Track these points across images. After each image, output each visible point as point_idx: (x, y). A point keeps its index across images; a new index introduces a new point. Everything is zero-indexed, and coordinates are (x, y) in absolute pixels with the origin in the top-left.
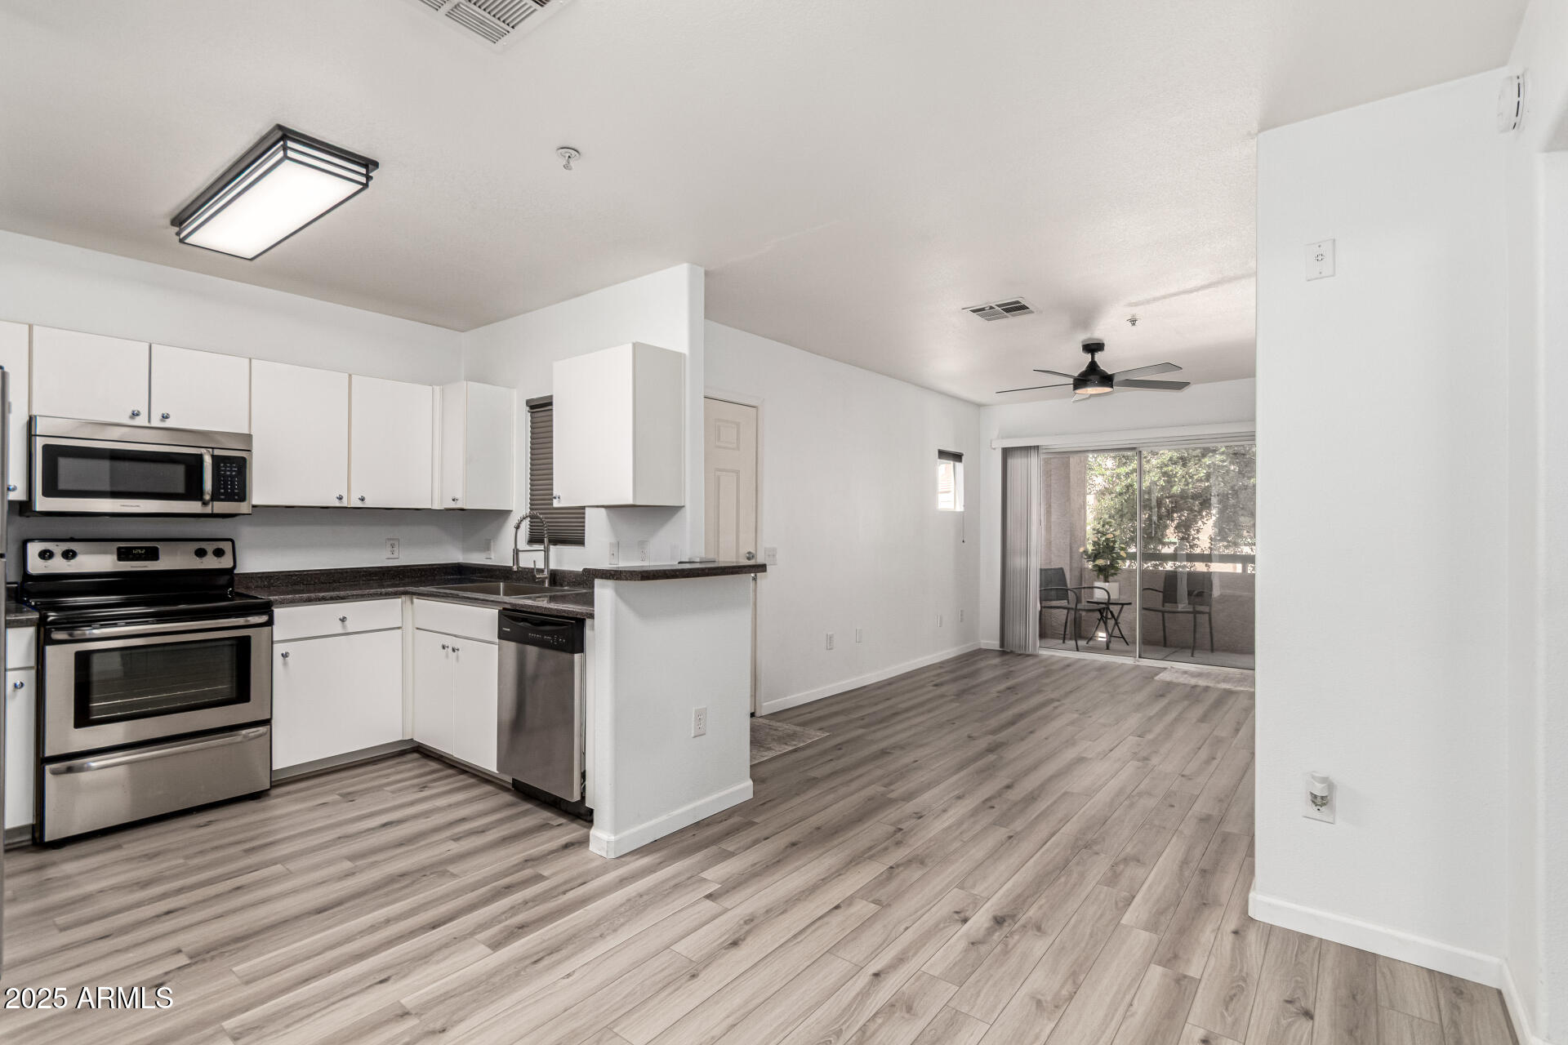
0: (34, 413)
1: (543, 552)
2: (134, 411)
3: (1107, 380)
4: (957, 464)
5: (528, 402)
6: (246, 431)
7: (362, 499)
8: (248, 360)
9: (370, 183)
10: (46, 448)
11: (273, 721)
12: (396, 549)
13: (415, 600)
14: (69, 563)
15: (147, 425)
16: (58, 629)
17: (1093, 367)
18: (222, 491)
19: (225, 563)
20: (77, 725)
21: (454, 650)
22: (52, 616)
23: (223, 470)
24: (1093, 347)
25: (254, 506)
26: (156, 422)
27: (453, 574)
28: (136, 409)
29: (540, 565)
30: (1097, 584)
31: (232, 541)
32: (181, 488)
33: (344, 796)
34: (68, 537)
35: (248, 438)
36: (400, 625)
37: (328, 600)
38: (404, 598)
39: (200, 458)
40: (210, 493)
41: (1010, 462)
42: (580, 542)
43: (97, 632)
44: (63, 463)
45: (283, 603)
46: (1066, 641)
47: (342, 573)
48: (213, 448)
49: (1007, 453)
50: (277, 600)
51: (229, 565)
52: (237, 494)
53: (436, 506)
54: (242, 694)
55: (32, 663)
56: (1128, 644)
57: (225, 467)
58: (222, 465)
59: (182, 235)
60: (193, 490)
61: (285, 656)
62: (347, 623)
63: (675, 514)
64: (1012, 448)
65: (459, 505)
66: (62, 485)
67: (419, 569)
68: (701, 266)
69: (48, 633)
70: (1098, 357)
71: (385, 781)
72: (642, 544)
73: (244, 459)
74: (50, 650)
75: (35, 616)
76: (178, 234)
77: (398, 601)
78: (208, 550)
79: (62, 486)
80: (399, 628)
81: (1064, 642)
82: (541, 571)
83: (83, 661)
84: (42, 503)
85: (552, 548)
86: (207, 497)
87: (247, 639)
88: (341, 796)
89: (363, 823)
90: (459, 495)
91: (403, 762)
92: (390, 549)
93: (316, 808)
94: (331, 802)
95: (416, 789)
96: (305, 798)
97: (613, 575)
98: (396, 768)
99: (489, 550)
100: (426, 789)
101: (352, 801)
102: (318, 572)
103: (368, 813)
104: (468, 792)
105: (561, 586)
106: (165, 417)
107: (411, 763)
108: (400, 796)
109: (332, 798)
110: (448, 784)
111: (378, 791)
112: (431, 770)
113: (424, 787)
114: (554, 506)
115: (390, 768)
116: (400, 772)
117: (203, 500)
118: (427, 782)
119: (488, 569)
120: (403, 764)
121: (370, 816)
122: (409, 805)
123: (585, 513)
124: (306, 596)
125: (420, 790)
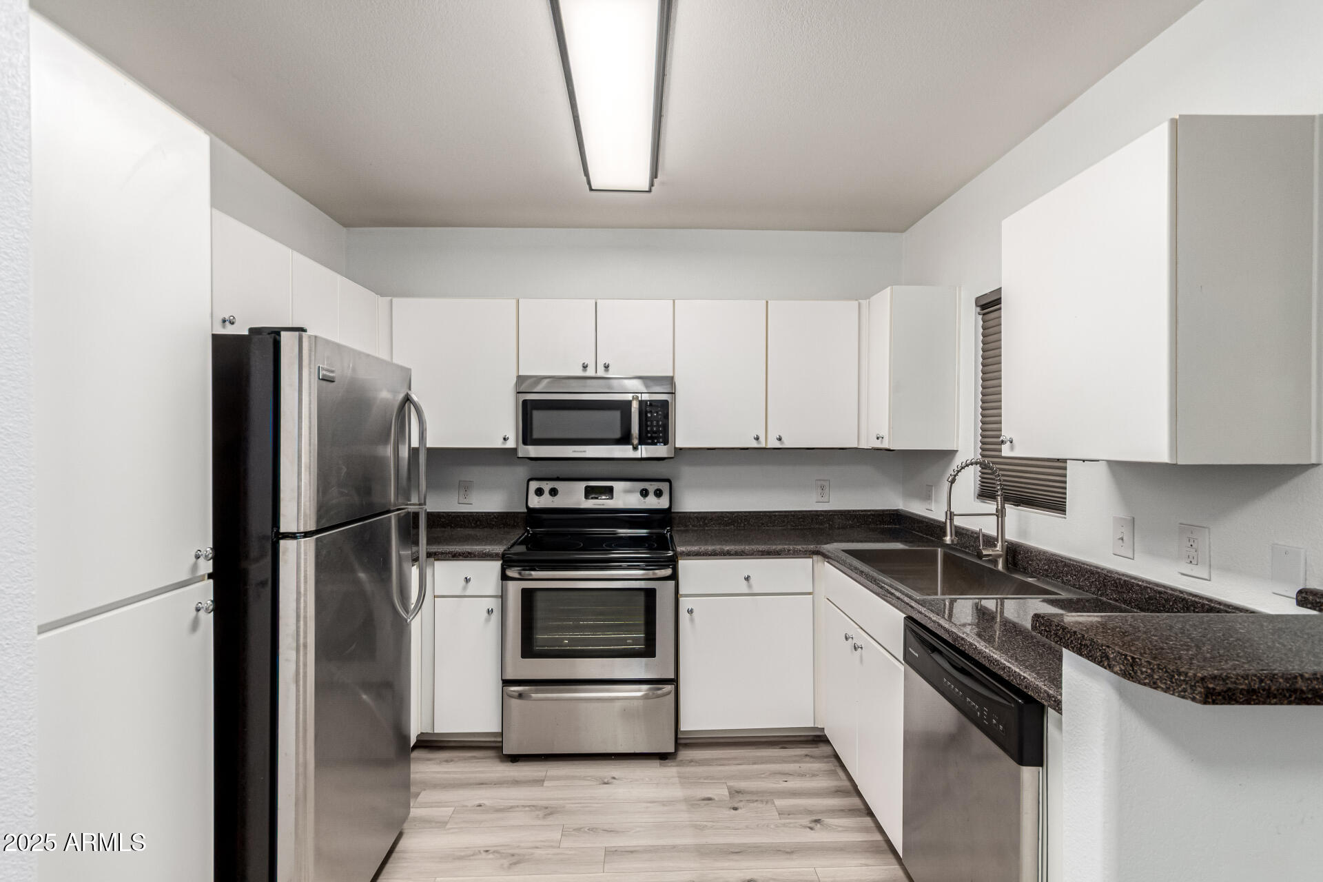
0: (522, 373)
1: (996, 515)
2: (585, 364)
5: (978, 300)
6: (671, 374)
7: (780, 439)
8: (672, 301)
10: (525, 402)
11: (680, 682)
12: (826, 492)
13: (826, 564)
14: (553, 500)
15: (594, 375)
18: (649, 435)
19: (663, 503)
20: (524, 655)
21: (856, 648)
22: (508, 554)
23: (649, 415)
25: (678, 449)
26: (600, 372)
27: (890, 523)
28: (587, 361)
29: (992, 532)
31: (668, 481)
32: (617, 433)
33: (735, 793)
34: (555, 476)
35: (670, 380)
36: (811, 591)
37: (732, 555)
38: (815, 557)
39: (629, 403)
40: (638, 437)
42: (1058, 506)
44: (537, 416)
45: (690, 555)
47: (770, 517)
48: (639, 393)
51: (666, 505)
52: (662, 437)
53: (863, 445)
54: (648, 648)
55: (500, 593)
57: (651, 410)
60: (626, 436)
61: (690, 612)
62: (750, 582)
63: (1286, 481)
65: (885, 445)
66: (536, 434)
67: (851, 515)
69: (508, 571)
71: (781, 785)
73: (668, 403)
75: (501, 551)
77: (809, 562)
78: (649, 490)
79: (539, 435)
80: (809, 594)
84: (523, 451)
85: (1009, 508)
86: (636, 442)
88: (730, 793)
89: (726, 864)
90: (884, 432)
91: (812, 757)
92: (820, 490)
93: (699, 805)
94: (716, 799)
95: (806, 821)
96: (699, 779)
97: (1108, 658)
98: (801, 765)
99: (929, 499)
100: (819, 825)
101: (735, 809)
102: (747, 514)
103: (739, 845)
104: (867, 865)
105: (1025, 572)
106: (607, 367)
107: (819, 762)
108: (784, 825)
109: (720, 792)
110: (847, 829)
111: (767, 802)
112: (836, 786)
113: (817, 821)
114: (1004, 454)
115: (795, 762)
116: (802, 775)
117: (633, 445)
118: (822, 812)
119: (927, 523)
120: (812, 760)
121: (739, 852)
122: (787, 853)
123: (1065, 468)
124: (710, 548)
125: (810, 825)
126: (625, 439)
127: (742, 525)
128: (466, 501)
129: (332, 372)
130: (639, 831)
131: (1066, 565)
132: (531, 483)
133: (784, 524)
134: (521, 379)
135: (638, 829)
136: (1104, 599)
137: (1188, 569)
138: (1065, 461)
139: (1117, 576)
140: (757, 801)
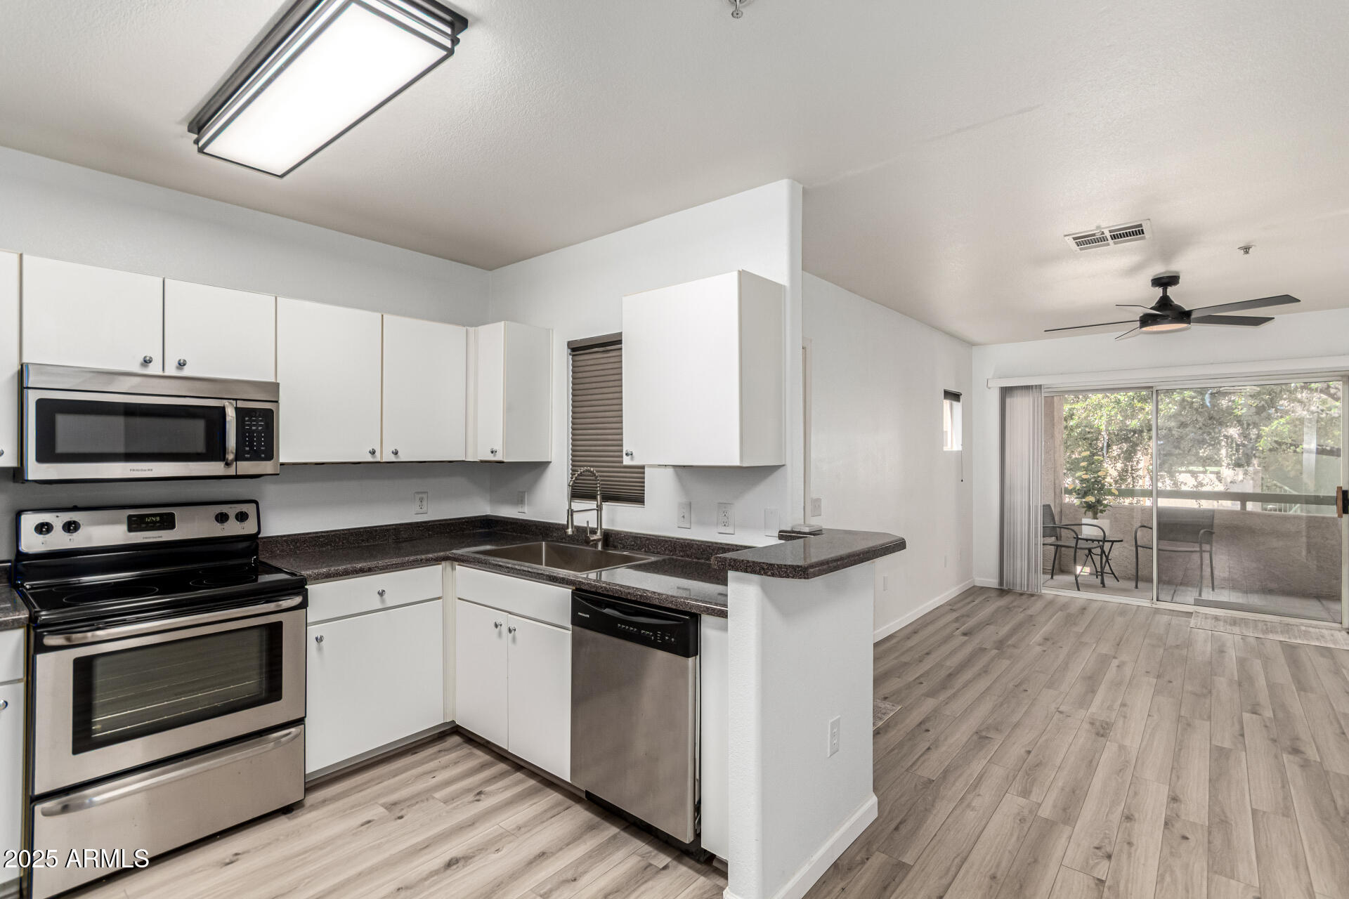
0: (25, 360)
1: (596, 511)
2: (145, 357)
3: (1184, 316)
4: (955, 403)
5: (569, 343)
6: (272, 380)
7: (396, 453)
8: (273, 297)
9: (456, 48)
10: (41, 404)
11: (306, 720)
12: (425, 503)
13: (458, 567)
14: (70, 537)
15: (161, 373)
16: (52, 633)
17: (1164, 303)
18: (247, 449)
19: (249, 528)
20: (77, 750)
21: (510, 631)
22: (44, 615)
23: (248, 425)
24: (1164, 281)
25: (282, 464)
26: (171, 370)
27: (481, 528)
28: (149, 354)
29: (593, 525)
30: (1085, 521)
31: (256, 502)
32: (200, 447)
33: (391, 806)
34: (70, 506)
35: (275, 387)
36: (440, 595)
37: (365, 571)
39: (222, 410)
40: (234, 451)
41: (1008, 401)
42: (638, 499)
43: (101, 634)
44: (62, 421)
46: (1054, 577)
47: (370, 532)
48: (236, 400)
49: (1006, 392)
50: (310, 576)
51: (254, 530)
52: (263, 452)
53: (470, 459)
54: (273, 691)
55: (20, 673)
56: (1118, 581)
57: (250, 420)
58: (247, 419)
59: (201, 144)
60: (214, 451)
61: (319, 640)
62: (386, 596)
63: (771, 474)
64: (1016, 387)
65: (499, 457)
67: (449, 524)
68: (799, 182)
69: (39, 638)
70: (1171, 291)
71: (431, 782)
72: (724, 507)
73: (271, 411)
74: (40, 658)
75: (24, 615)
76: (197, 142)
77: (438, 568)
79: (61, 448)
80: (439, 598)
81: (1052, 578)
82: (593, 531)
83: (84, 670)
84: (37, 471)
85: (605, 505)
86: (230, 457)
87: (278, 626)
88: (386, 808)
89: (421, 860)
90: (498, 447)
91: (445, 750)
92: (419, 503)
93: (361, 831)
94: (376, 819)
95: (471, 797)
96: (345, 811)
97: (763, 569)
98: (440, 760)
99: (522, 503)
100: (483, 796)
101: (401, 817)
102: (346, 532)
103: (423, 841)
104: (535, 804)
105: (615, 548)
106: (181, 365)
107: (455, 752)
108: (454, 808)
109: (377, 811)
110: (506, 788)
111: (427, 800)
112: (480, 763)
113: (480, 793)
114: (625, 463)
115: (432, 760)
116: (445, 767)
117: (228, 460)
118: (480, 785)
119: (521, 523)
120: (446, 753)
121: (427, 846)
122: (470, 825)
123: (644, 473)
124: (341, 568)
125: (476, 799)
126: (213, 455)
127: (341, 543)
130: (309, 882)
131: (648, 539)
132: (27, 515)
133: (385, 538)
134: (23, 368)
135: (307, 881)
136: (674, 557)
137: (723, 530)
138: (643, 467)
139: (682, 541)
140: (417, 802)
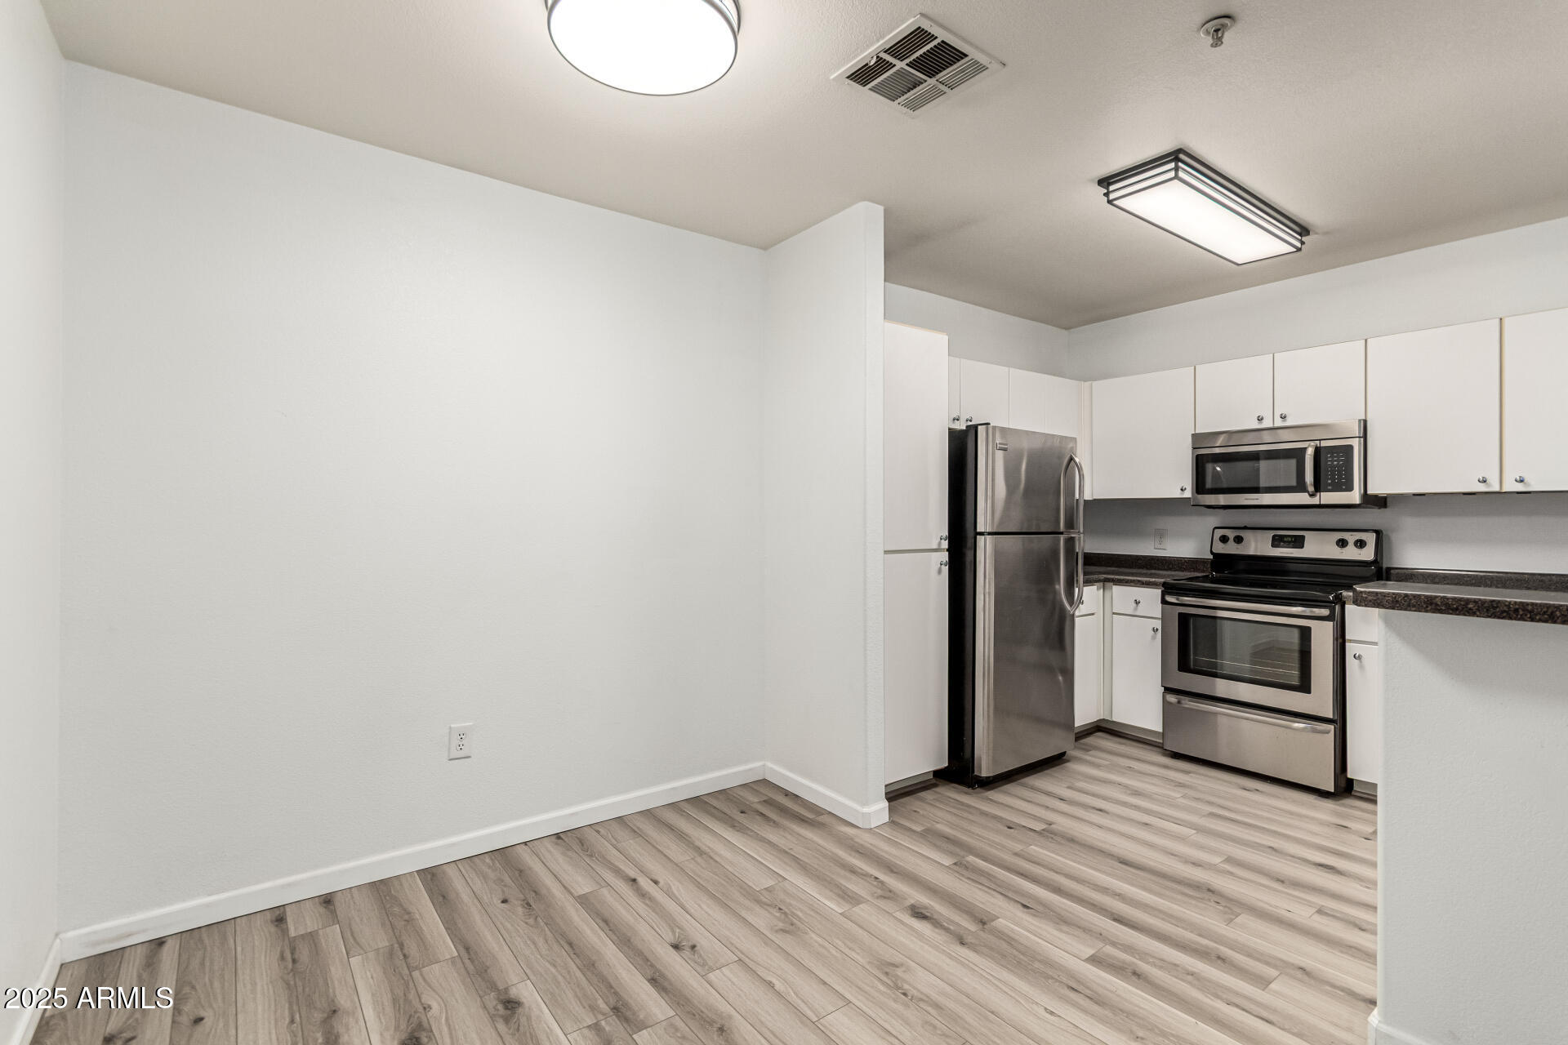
7: (1521, 481)
10: (1198, 457)
14: (1237, 547)
15: (1269, 426)
18: (1330, 481)
23: (1324, 461)
26: (1277, 422)
31: (1378, 532)
32: (1294, 481)
39: (1299, 452)
40: (1313, 484)
43: (1191, 600)
48: (1316, 440)
52: (1342, 482)
54: (1304, 684)
57: (1333, 456)
58: (1323, 455)
60: (1301, 484)
61: (1358, 658)
66: (1208, 486)
73: (1350, 448)
78: (1347, 541)
86: (1310, 489)
87: (1309, 630)
106: (1283, 417)
117: (1308, 492)
126: (1300, 487)
128: (1161, 547)
129: (1006, 445)
132: (1216, 530)
134: (1196, 437)
